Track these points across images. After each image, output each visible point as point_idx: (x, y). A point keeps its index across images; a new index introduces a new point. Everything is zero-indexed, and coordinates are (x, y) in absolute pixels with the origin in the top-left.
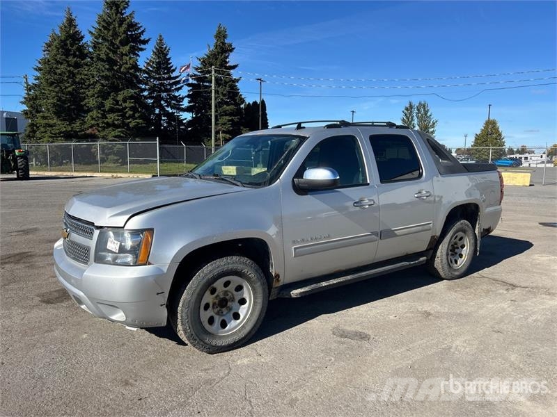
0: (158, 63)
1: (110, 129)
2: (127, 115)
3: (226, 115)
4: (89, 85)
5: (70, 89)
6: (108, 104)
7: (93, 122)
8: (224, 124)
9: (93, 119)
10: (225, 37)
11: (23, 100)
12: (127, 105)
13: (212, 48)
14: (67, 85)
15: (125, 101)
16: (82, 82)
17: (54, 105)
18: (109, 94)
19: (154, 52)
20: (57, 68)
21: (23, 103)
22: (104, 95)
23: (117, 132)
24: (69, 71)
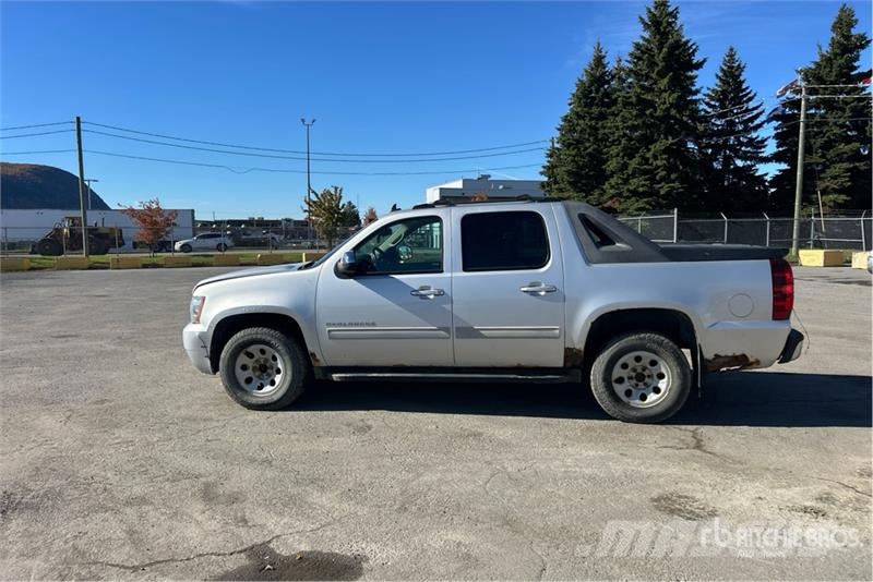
0: (723, 92)
1: (634, 199)
2: (658, 178)
3: (842, 161)
4: (614, 141)
5: (590, 150)
6: (634, 163)
7: (612, 191)
8: (835, 177)
9: (612, 187)
10: (851, 25)
11: (542, 170)
12: (659, 163)
13: (826, 49)
14: (587, 145)
15: (655, 158)
16: (605, 139)
17: (569, 173)
18: (637, 150)
19: (717, 76)
20: (578, 124)
21: (542, 173)
22: (630, 153)
23: (641, 204)
24: (590, 127)
